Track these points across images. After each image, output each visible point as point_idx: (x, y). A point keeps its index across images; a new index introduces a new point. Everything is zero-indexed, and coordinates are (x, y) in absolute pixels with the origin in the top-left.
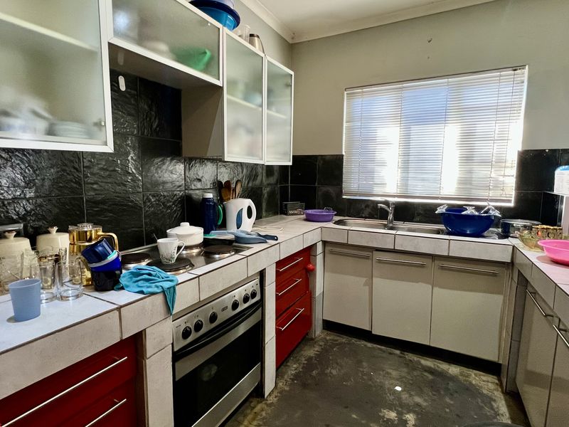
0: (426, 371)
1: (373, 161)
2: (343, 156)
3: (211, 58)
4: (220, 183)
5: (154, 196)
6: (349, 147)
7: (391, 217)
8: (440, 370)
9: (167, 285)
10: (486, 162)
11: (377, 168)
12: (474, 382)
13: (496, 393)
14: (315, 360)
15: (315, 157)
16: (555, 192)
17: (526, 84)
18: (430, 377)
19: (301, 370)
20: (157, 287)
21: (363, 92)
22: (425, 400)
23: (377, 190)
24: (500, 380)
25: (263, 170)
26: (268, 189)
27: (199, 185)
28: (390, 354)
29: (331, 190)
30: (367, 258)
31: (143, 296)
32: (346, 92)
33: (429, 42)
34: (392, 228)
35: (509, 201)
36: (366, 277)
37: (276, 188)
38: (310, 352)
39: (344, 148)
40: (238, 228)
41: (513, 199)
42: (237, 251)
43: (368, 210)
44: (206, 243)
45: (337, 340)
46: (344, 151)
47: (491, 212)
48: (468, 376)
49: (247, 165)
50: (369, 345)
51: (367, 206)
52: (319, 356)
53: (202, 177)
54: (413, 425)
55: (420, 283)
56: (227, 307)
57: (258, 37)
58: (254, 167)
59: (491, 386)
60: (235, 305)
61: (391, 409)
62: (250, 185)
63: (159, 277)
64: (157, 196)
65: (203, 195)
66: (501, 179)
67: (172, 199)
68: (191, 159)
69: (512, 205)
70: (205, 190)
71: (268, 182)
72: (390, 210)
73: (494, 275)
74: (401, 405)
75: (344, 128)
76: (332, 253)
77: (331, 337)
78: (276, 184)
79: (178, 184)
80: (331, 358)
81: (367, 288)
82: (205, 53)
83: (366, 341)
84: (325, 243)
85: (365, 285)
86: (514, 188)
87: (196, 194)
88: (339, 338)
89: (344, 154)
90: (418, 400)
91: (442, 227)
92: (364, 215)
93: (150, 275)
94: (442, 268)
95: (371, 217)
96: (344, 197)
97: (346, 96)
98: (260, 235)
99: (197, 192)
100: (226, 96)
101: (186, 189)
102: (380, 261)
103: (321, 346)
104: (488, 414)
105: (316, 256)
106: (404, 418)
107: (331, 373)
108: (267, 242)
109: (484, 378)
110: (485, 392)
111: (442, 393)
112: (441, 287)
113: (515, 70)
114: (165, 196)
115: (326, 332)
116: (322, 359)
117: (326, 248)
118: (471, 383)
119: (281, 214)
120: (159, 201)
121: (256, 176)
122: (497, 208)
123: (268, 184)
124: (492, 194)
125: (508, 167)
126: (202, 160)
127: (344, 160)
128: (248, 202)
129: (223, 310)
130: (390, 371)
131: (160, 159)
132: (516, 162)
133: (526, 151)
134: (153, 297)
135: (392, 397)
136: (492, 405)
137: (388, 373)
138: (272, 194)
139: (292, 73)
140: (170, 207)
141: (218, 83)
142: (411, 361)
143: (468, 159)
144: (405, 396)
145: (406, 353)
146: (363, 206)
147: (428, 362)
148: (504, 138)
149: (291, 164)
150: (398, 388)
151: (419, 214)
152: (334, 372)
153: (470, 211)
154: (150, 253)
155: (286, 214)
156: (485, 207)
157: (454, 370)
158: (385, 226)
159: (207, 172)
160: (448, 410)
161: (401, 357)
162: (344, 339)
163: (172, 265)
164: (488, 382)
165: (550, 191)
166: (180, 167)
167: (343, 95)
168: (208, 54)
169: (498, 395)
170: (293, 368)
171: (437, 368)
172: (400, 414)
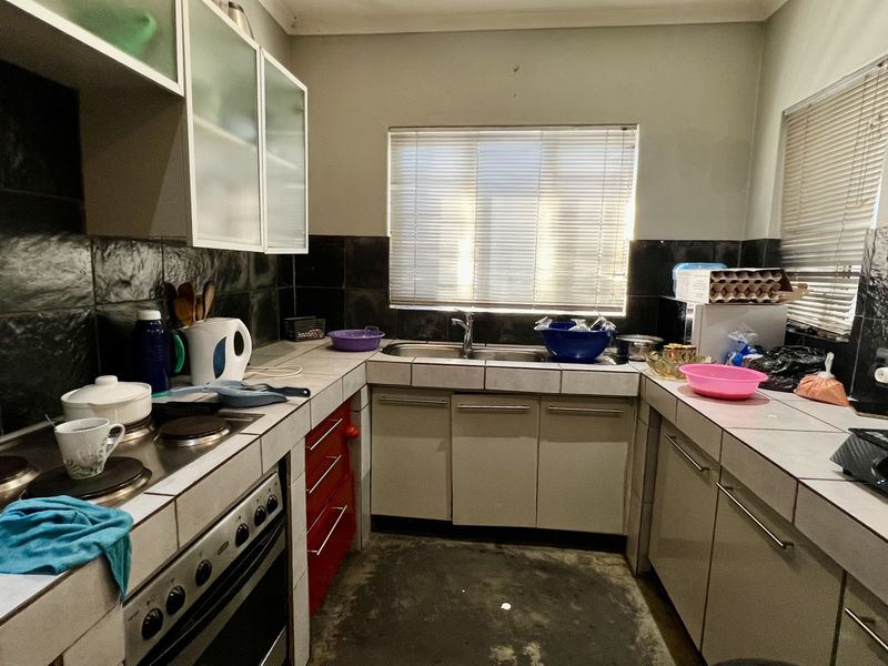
0: (536, 568)
1: (436, 248)
2: (388, 238)
3: (158, 34)
4: (170, 286)
5: (19, 322)
6: (397, 224)
7: (468, 336)
8: (553, 562)
9: (108, 537)
10: (590, 255)
11: (443, 261)
12: (598, 570)
13: (626, 578)
14: (371, 590)
15: (340, 240)
16: (677, 298)
17: (637, 149)
18: (543, 575)
19: (349, 614)
20: (86, 547)
21: (418, 136)
22: (546, 615)
23: (443, 295)
24: (626, 559)
25: (249, 260)
26: (259, 296)
27: (126, 294)
28: (482, 551)
29: (368, 294)
30: (442, 406)
31: (52, 579)
32: (390, 134)
33: (516, 70)
34: (472, 356)
35: (620, 309)
36: (440, 437)
37: (273, 294)
38: (359, 576)
39: (389, 226)
40: (217, 376)
41: (624, 307)
42: (235, 426)
43: (432, 327)
44: (159, 415)
45: (398, 547)
46: (389, 230)
47: (604, 325)
48: (589, 562)
49: (220, 253)
50: (449, 543)
51: (429, 321)
52: (375, 581)
53: (132, 277)
54: (540, 661)
55: (523, 438)
56: (227, 543)
57: (241, 9)
58: (233, 256)
59: (619, 570)
60: (242, 535)
61: (504, 644)
62: (228, 289)
63: (82, 521)
64: (29, 322)
65: (138, 315)
66: (611, 278)
67: (67, 325)
68: (106, 241)
69: (623, 314)
70: (139, 304)
71: (258, 283)
72: (468, 326)
73: (616, 415)
74: (516, 633)
75: (389, 193)
76: (383, 402)
77: (388, 543)
78: (273, 285)
79: (77, 292)
80: (395, 580)
81: (442, 454)
82: (145, 20)
83: (444, 538)
84: (372, 387)
85: (439, 449)
86: (626, 291)
87: (121, 313)
88: (398, 542)
89: (389, 235)
90: (536, 617)
91: (542, 349)
92: (424, 336)
93: (58, 519)
94: (551, 412)
95: (436, 338)
96: (391, 307)
97: (390, 139)
98: (270, 389)
99: (123, 308)
100: (191, 118)
101: (96, 304)
102: (462, 410)
103: (375, 561)
104: (626, 612)
105: (359, 412)
106: (525, 653)
107: (401, 607)
108: (286, 401)
109: (608, 561)
110: (614, 580)
111: (565, 596)
112: (550, 440)
113: (625, 129)
114: (47, 321)
115: (377, 535)
116: (381, 585)
117: (374, 396)
118: (593, 571)
119: (282, 339)
120: (32, 331)
121: (238, 271)
122: (610, 319)
123: (260, 287)
124: (598, 300)
125: (618, 263)
126: (130, 241)
127: (391, 245)
128: (235, 325)
129: (221, 550)
130: (488, 580)
131: (32, 240)
132: (627, 256)
133: (640, 241)
134: (76, 574)
135: (500, 624)
136: (626, 598)
137: (486, 585)
138: (266, 305)
139: (305, 88)
140: (62, 344)
141: (177, 88)
142: (512, 556)
143: (567, 250)
144: (517, 617)
145: (503, 546)
146: (423, 322)
147: (535, 554)
148: (611, 222)
149: (306, 251)
150: (506, 606)
151: (506, 332)
152: (405, 603)
153: (580, 326)
154: (23, 454)
155: (294, 339)
156: (597, 318)
157: (569, 557)
158: (461, 354)
159: (142, 267)
160: (577, 622)
161: (497, 553)
162: (407, 543)
163: (98, 479)
164: (613, 565)
165: (670, 295)
166: (82, 257)
167: (386, 137)
168: (152, 23)
169: (630, 582)
170: (336, 614)
171: (548, 560)
172: (518, 648)
